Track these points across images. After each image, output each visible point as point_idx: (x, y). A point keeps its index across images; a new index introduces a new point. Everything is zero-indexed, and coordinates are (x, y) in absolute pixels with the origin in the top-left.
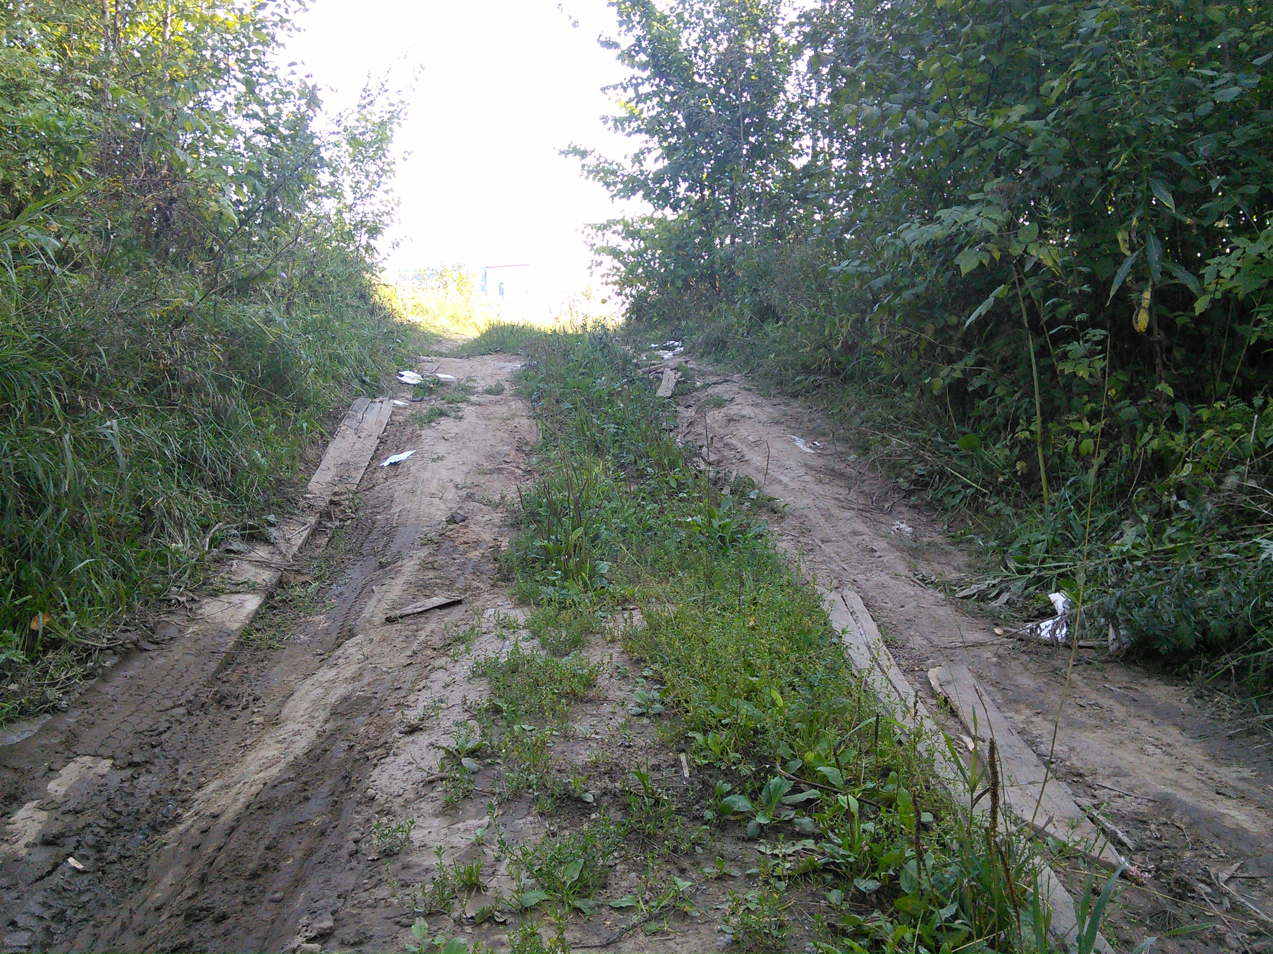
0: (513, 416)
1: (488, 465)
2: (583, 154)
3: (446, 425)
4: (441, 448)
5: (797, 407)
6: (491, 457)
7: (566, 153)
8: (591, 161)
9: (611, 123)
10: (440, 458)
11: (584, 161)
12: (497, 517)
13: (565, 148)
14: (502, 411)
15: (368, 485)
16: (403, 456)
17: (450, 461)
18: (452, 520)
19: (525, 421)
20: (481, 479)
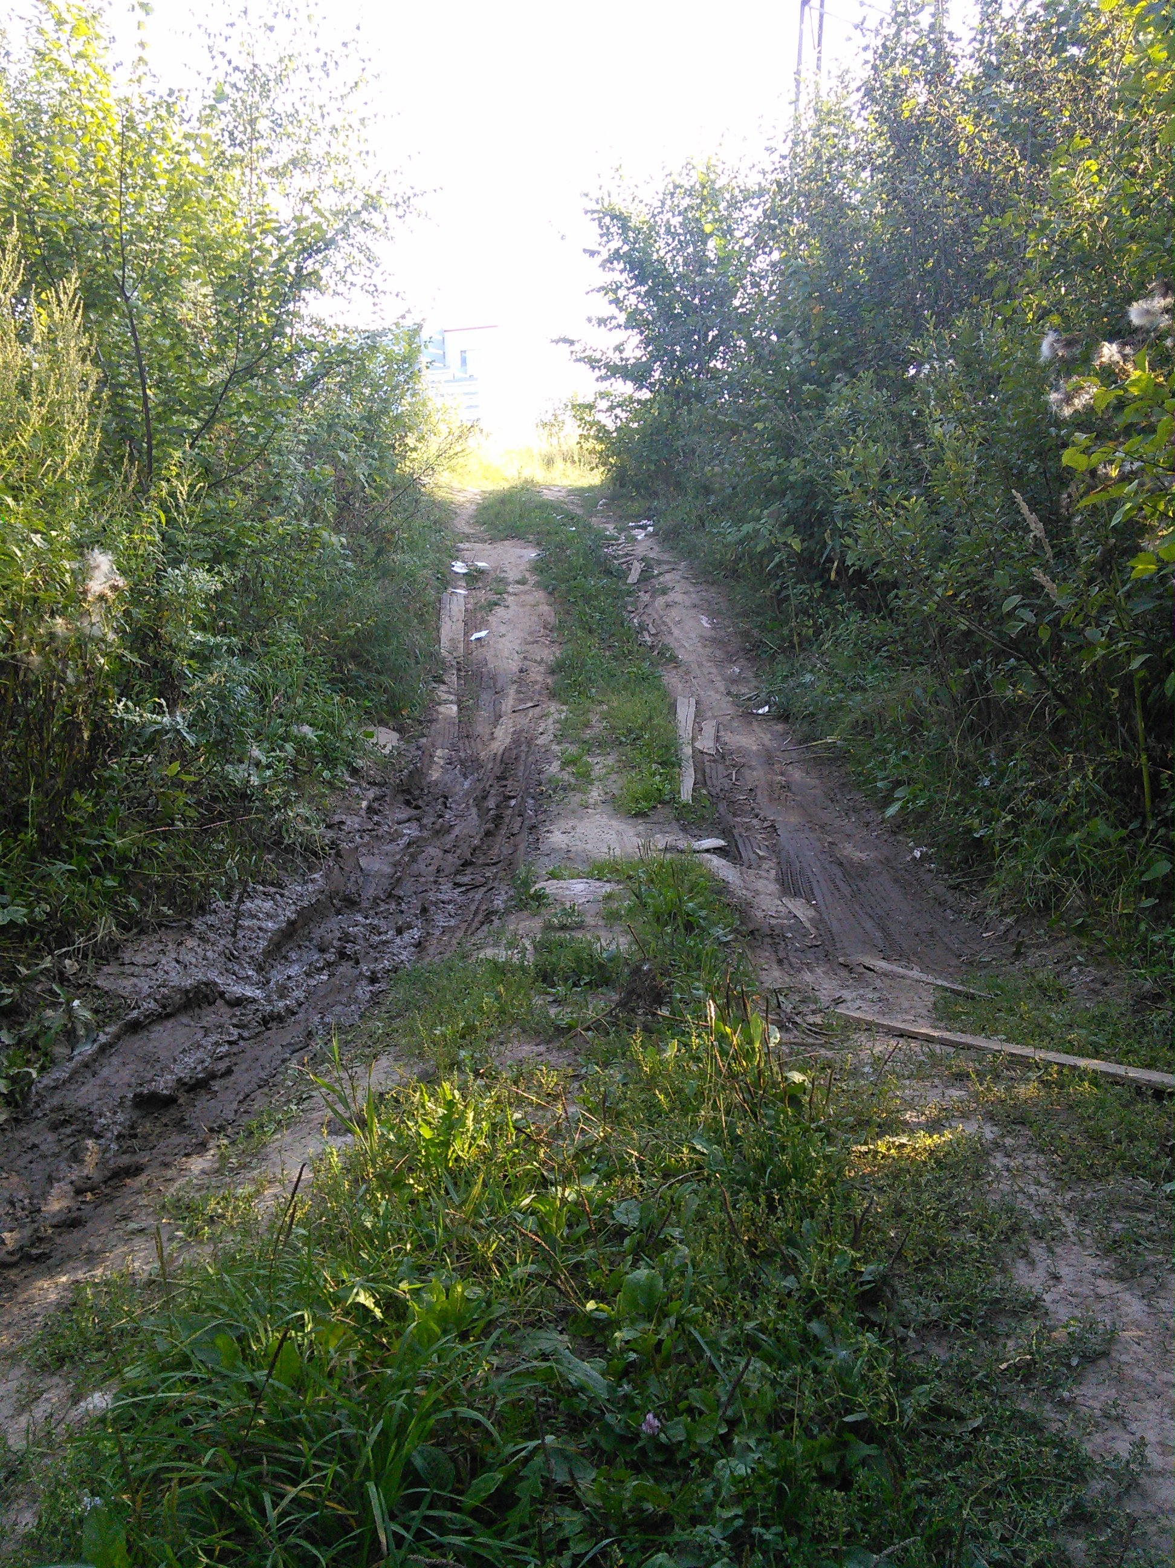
0: (537, 604)
1: (530, 639)
2: (572, 343)
3: (500, 611)
4: (503, 629)
5: (712, 592)
6: (531, 633)
7: (557, 342)
8: (577, 347)
9: (594, 322)
10: (503, 636)
11: (573, 348)
12: (542, 669)
13: (556, 338)
14: (530, 599)
15: (468, 653)
16: (483, 634)
17: (509, 636)
18: (521, 671)
19: (546, 608)
20: (528, 647)
